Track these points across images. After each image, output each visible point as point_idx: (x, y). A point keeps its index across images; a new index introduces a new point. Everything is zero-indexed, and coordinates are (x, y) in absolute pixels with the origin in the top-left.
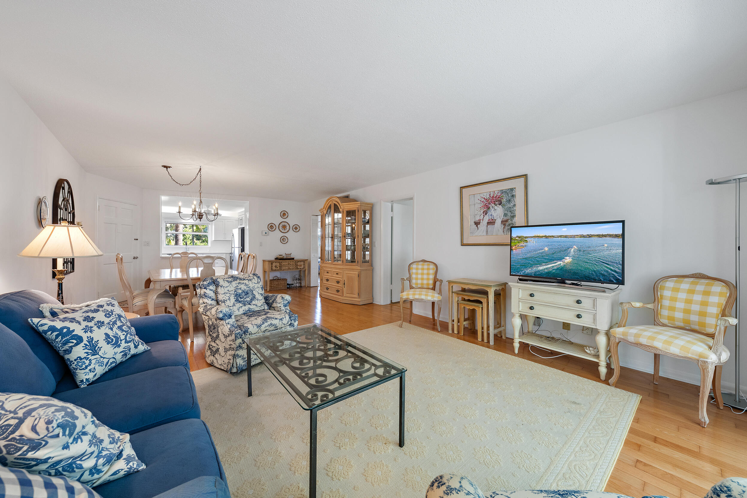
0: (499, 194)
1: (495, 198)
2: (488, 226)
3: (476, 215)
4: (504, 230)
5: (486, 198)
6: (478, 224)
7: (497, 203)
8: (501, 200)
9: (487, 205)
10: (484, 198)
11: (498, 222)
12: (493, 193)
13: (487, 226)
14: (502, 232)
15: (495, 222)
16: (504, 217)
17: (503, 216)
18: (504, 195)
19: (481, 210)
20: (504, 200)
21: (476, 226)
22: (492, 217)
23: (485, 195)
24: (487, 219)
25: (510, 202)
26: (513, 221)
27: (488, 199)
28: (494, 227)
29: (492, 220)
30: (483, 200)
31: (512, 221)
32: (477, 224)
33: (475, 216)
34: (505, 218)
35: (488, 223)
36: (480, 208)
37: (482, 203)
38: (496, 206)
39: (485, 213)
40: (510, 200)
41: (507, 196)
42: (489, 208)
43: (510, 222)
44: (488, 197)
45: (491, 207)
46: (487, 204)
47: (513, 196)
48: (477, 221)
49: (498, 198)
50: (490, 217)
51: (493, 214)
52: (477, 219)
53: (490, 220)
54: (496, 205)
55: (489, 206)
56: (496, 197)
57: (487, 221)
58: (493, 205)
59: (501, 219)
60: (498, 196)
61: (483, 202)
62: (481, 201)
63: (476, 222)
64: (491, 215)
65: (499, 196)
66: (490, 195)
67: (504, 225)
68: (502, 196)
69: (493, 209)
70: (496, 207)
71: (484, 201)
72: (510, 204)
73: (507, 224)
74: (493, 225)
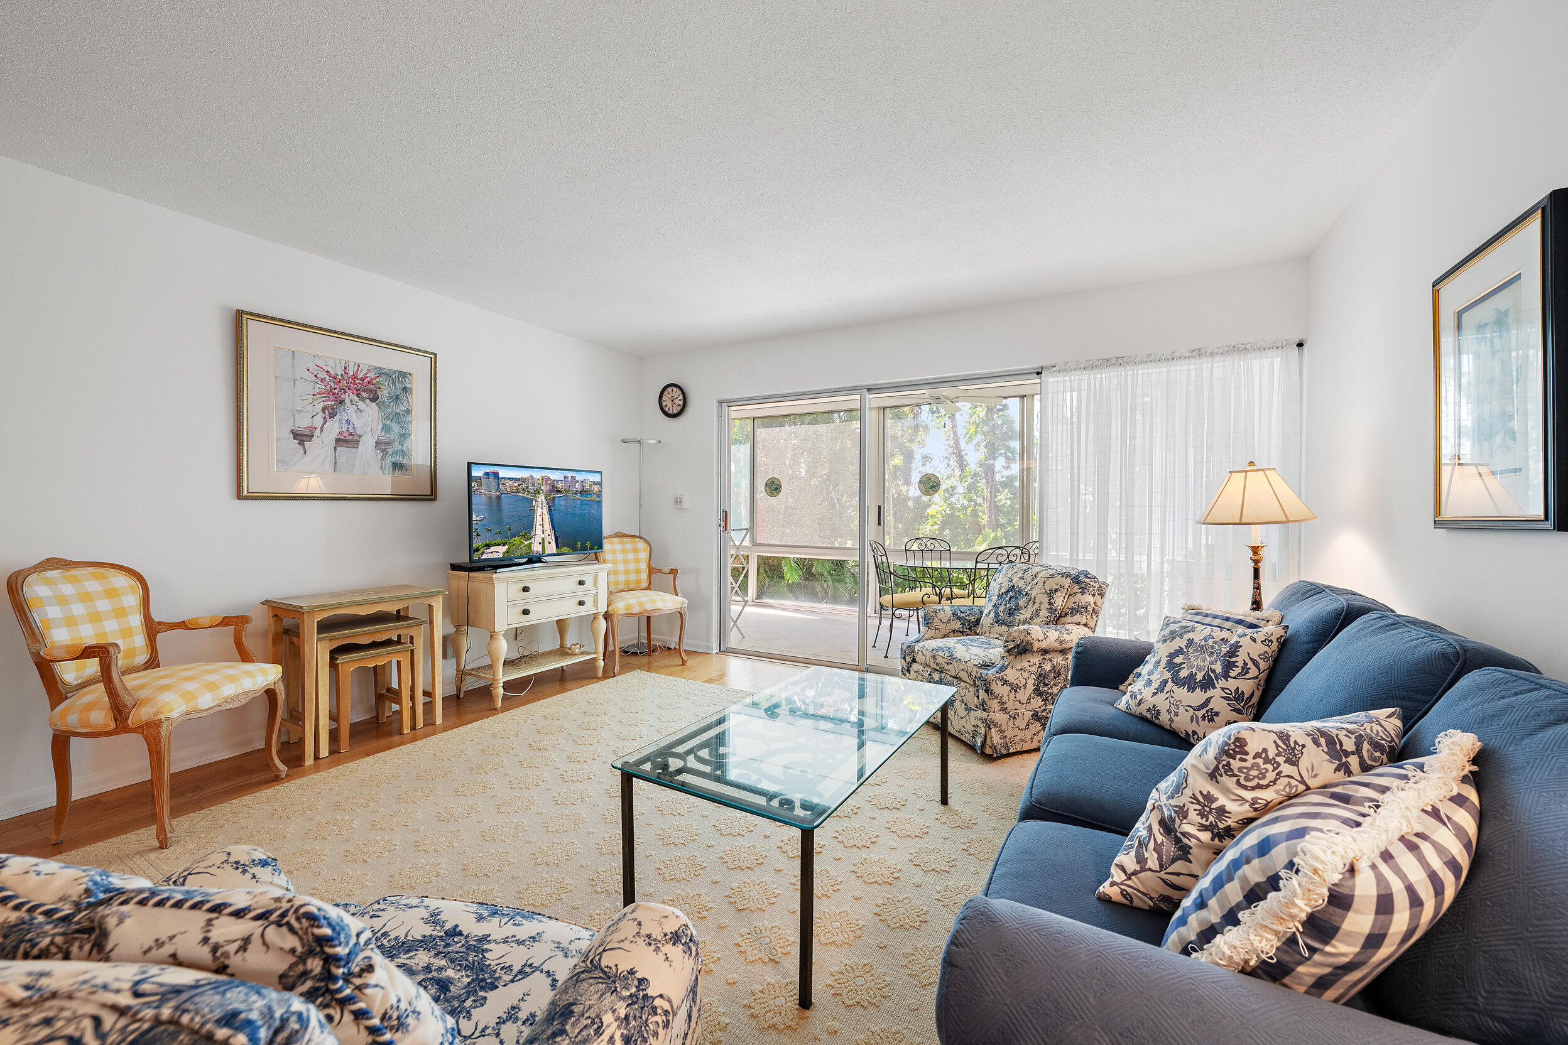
0: (372, 375)
1: (361, 382)
2: (337, 448)
3: (299, 411)
4: (382, 464)
5: (332, 373)
6: (305, 438)
7: (365, 395)
8: (376, 391)
9: (334, 394)
10: (328, 372)
11: (368, 444)
12: (356, 367)
13: (335, 449)
14: (377, 467)
15: (358, 441)
16: (383, 434)
17: (379, 430)
18: (385, 382)
19: (314, 400)
20: (384, 394)
21: (299, 443)
22: (351, 427)
23: (332, 364)
24: (334, 428)
25: (399, 402)
26: (405, 445)
27: (340, 377)
28: (357, 452)
29: (351, 434)
30: (322, 375)
31: (402, 445)
32: (302, 437)
33: (294, 413)
34: (385, 437)
35: (338, 440)
36: (314, 395)
37: (320, 382)
38: (363, 401)
39: (330, 413)
40: (397, 397)
41: (390, 384)
42: (342, 402)
43: (397, 446)
44: (340, 371)
45: (347, 401)
46: (336, 391)
47: (405, 389)
48: (302, 430)
49: (369, 383)
50: (345, 426)
51: (354, 418)
52: (303, 423)
53: (345, 435)
54: (363, 399)
55: (343, 396)
56: (362, 379)
57: (334, 435)
58: (355, 397)
59: (376, 437)
60: (369, 379)
61: (322, 380)
62: (316, 376)
63: (300, 432)
64: (348, 422)
65: (371, 380)
66: (345, 368)
67: (382, 452)
68: (378, 383)
69: (352, 409)
70: (361, 405)
71: (327, 380)
72: (399, 406)
73: (390, 451)
74: (354, 448)
